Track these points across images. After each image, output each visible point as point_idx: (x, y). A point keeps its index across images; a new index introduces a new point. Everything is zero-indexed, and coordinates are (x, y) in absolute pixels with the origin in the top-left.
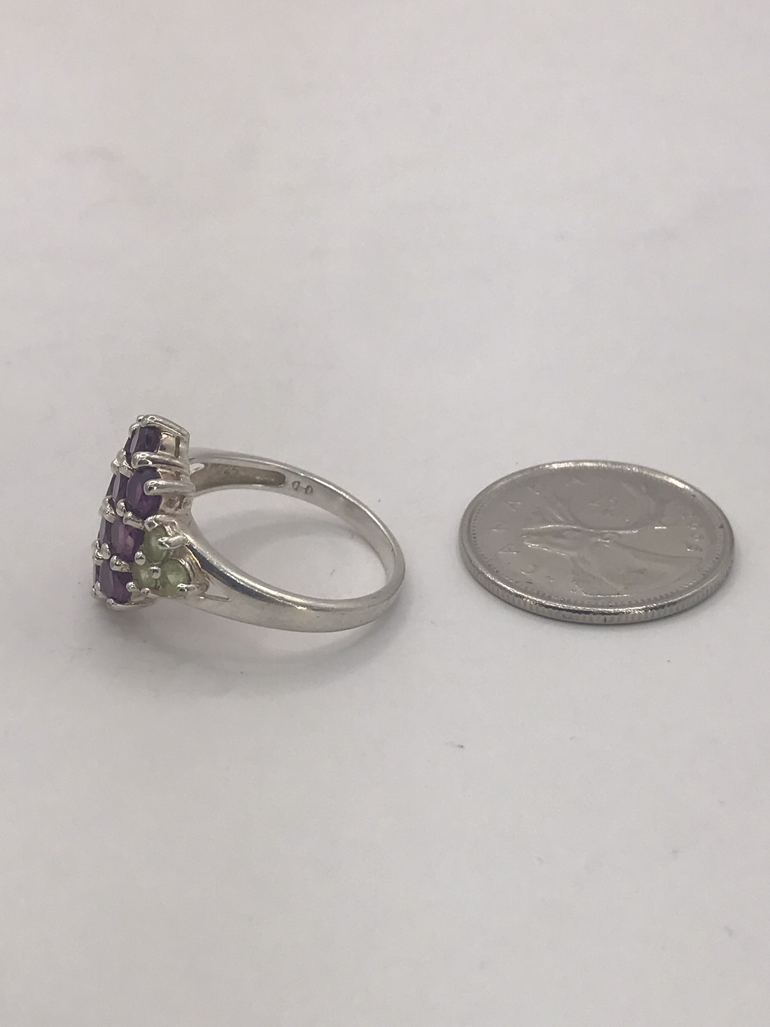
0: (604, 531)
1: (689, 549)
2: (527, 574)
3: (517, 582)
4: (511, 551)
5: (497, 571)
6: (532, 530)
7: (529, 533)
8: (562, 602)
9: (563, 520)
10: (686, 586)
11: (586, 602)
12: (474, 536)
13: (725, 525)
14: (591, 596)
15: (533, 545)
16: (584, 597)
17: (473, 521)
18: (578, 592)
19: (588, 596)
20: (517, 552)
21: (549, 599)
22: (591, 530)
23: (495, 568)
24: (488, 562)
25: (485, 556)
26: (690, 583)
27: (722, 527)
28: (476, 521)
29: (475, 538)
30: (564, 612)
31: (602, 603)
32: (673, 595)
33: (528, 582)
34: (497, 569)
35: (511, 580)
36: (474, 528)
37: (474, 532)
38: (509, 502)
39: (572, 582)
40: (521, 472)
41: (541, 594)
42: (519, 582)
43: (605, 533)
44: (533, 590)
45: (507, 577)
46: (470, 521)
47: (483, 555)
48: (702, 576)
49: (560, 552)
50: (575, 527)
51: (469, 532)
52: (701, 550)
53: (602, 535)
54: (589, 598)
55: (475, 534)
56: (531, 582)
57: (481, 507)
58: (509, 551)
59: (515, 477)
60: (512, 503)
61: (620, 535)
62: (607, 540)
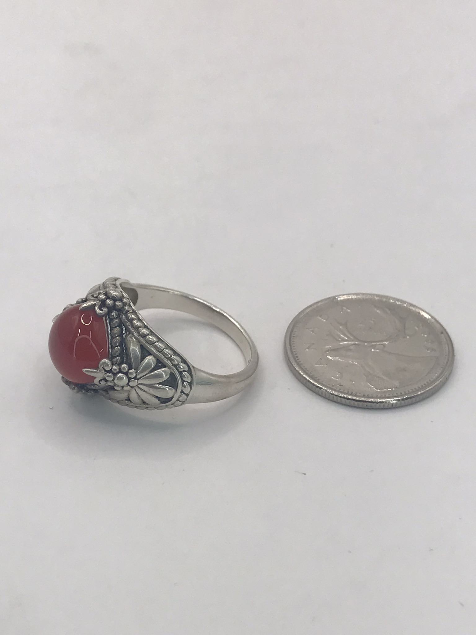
0: (373, 344)
1: (428, 350)
2: (338, 379)
3: (333, 386)
4: (322, 364)
5: (318, 379)
6: (330, 348)
7: (329, 350)
8: (364, 396)
9: (346, 338)
10: (434, 377)
11: (379, 396)
12: (296, 355)
13: (444, 331)
14: (381, 390)
15: (334, 358)
16: (377, 391)
17: (292, 346)
18: (372, 388)
19: (379, 390)
20: (326, 364)
21: (356, 396)
22: (366, 344)
23: (317, 378)
24: (311, 373)
25: (308, 369)
26: (436, 374)
27: (442, 333)
28: (294, 345)
29: (297, 357)
30: (367, 403)
31: (389, 395)
32: (429, 385)
33: (339, 385)
34: (318, 378)
35: (329, 385)
36: (294, 350)
37: (295, 353)
38: (311, 329)
39: (366, 382)
40: (311, 306)
41: (349, 392)
42: (334, 385)
43: (375, 345)
44: (344, 390)
45: (326, 383)
46: (290, 345)
47: (306, 369)
48: (442, 369)
49: (352, 361)
50: (356, 343)
51: (292, 353)
52: (435, 351)
53: (374, 347)
54: (379, 392)
55: (296, 354)
56: (342, 384)
57: (294, 334)
58: (321, 364)
59: (308, 311)
60: (312, 329)
61: (384, 345)
62: (377, 350)
